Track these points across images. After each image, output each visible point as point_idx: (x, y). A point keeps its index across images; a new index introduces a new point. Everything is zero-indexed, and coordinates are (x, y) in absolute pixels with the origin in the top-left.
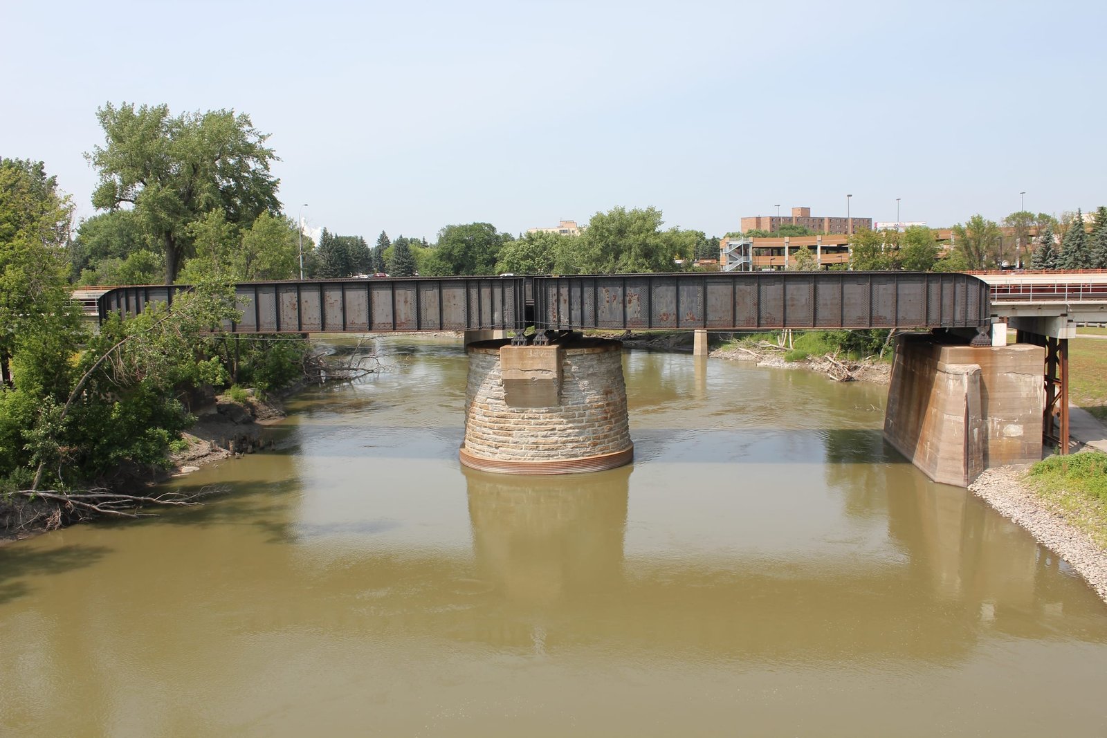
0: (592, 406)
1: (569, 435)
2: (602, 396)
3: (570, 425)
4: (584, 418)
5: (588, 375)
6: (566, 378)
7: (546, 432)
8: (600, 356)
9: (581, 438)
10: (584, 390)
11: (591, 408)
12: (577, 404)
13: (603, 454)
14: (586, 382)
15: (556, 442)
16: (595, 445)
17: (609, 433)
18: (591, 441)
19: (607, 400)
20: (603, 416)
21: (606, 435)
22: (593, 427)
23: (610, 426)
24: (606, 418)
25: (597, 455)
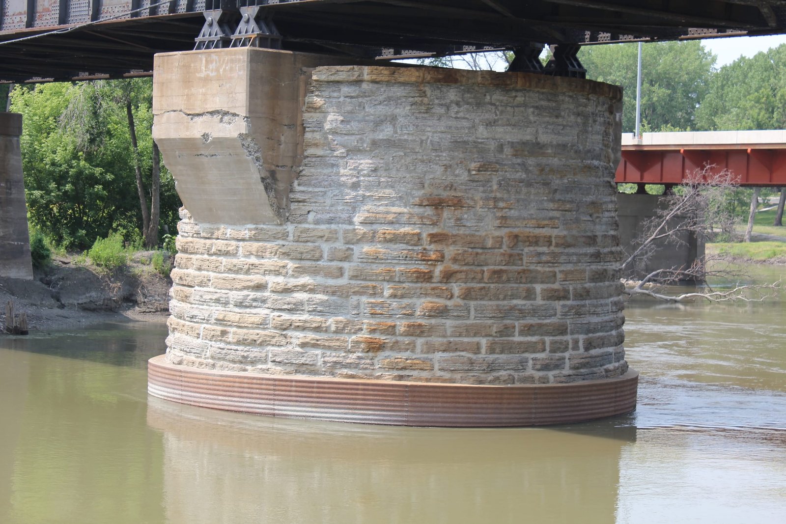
0: (375, 232)
1: (295, 308)
2: (418, 210)
3: (305, 280)
4: (346, 265)
5: (375, 144)
6: (309, 145)
7: (245, 292)
8: (423, 94)
9: (331, 322)
10: (355, 186)
11: (371, 238)
12: (330, 221)
13: (401, 378)
14: (365, 163)
15: (263, 325)
16: (374, 347)
17: (433, 321)
18: (364, 335)
19: (434, 224)
20: (413, 268)
21: (420, 325)
22: (374, 295)
23: (441, 302)
24: (427, 277)
25: (378, 377)
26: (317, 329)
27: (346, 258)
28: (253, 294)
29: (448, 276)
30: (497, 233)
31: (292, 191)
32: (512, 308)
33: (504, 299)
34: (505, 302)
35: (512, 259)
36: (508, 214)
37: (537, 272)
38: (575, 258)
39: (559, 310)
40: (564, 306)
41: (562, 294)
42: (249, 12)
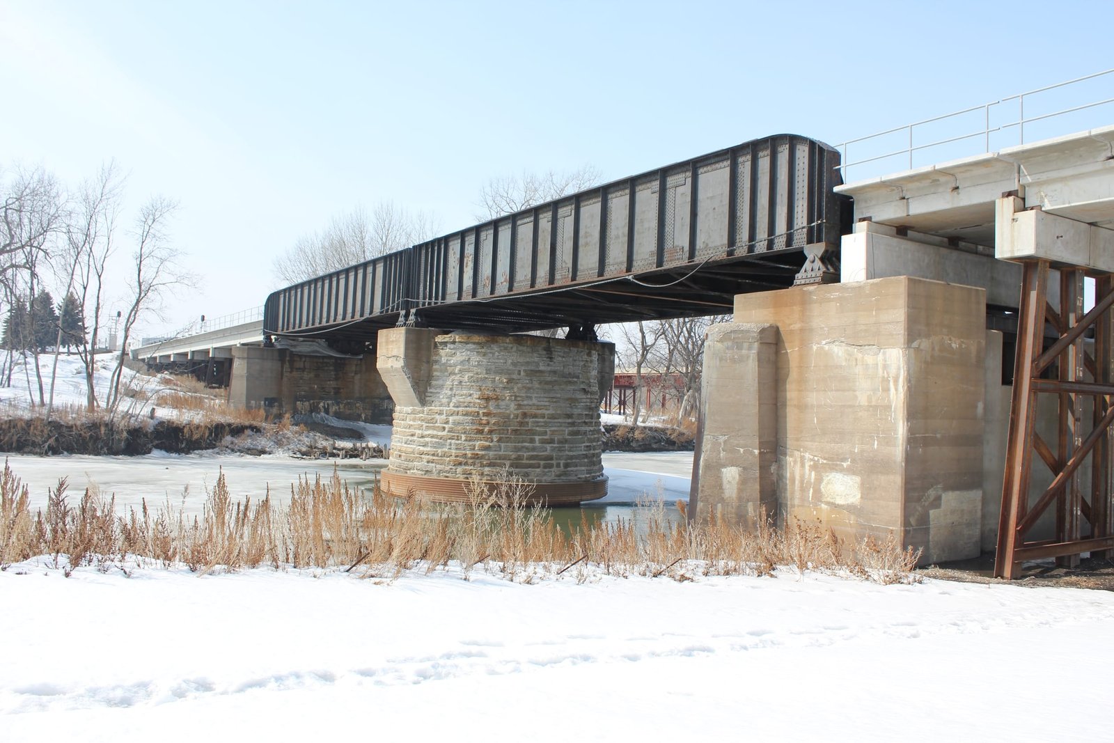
0: (459, 411)
1: (425, 445)
2: (478, 401)
3: (430, 432)
4: (446, 426)
6: (434, 371)
9: (439, 451)
11: (457, 413)
12: (441, 406)
15: (413, 452)
16: (457, 464)
17: (483, 453)
18: (453, 458)
19: (485, 408)
20: (474, 427)
21: (477, 454)
22: (458, 440)
23: (487, 444)
24: (481, 432)
25: (458, 478)
26: (433, 455)
27: (447, 423)
28: (410, 438)
29: (491, 432)
30: (516, 412)
31: (427, 392)
32: (523, 447)
33: (518, 443)
34: (520, 444)
35: (521, 424)
36: (522, 403)
37: (537, 430)
38: (559, 424)
39: (549, 448)
40: (551, 447)
41: (549, 441)
42: (413, 311)
